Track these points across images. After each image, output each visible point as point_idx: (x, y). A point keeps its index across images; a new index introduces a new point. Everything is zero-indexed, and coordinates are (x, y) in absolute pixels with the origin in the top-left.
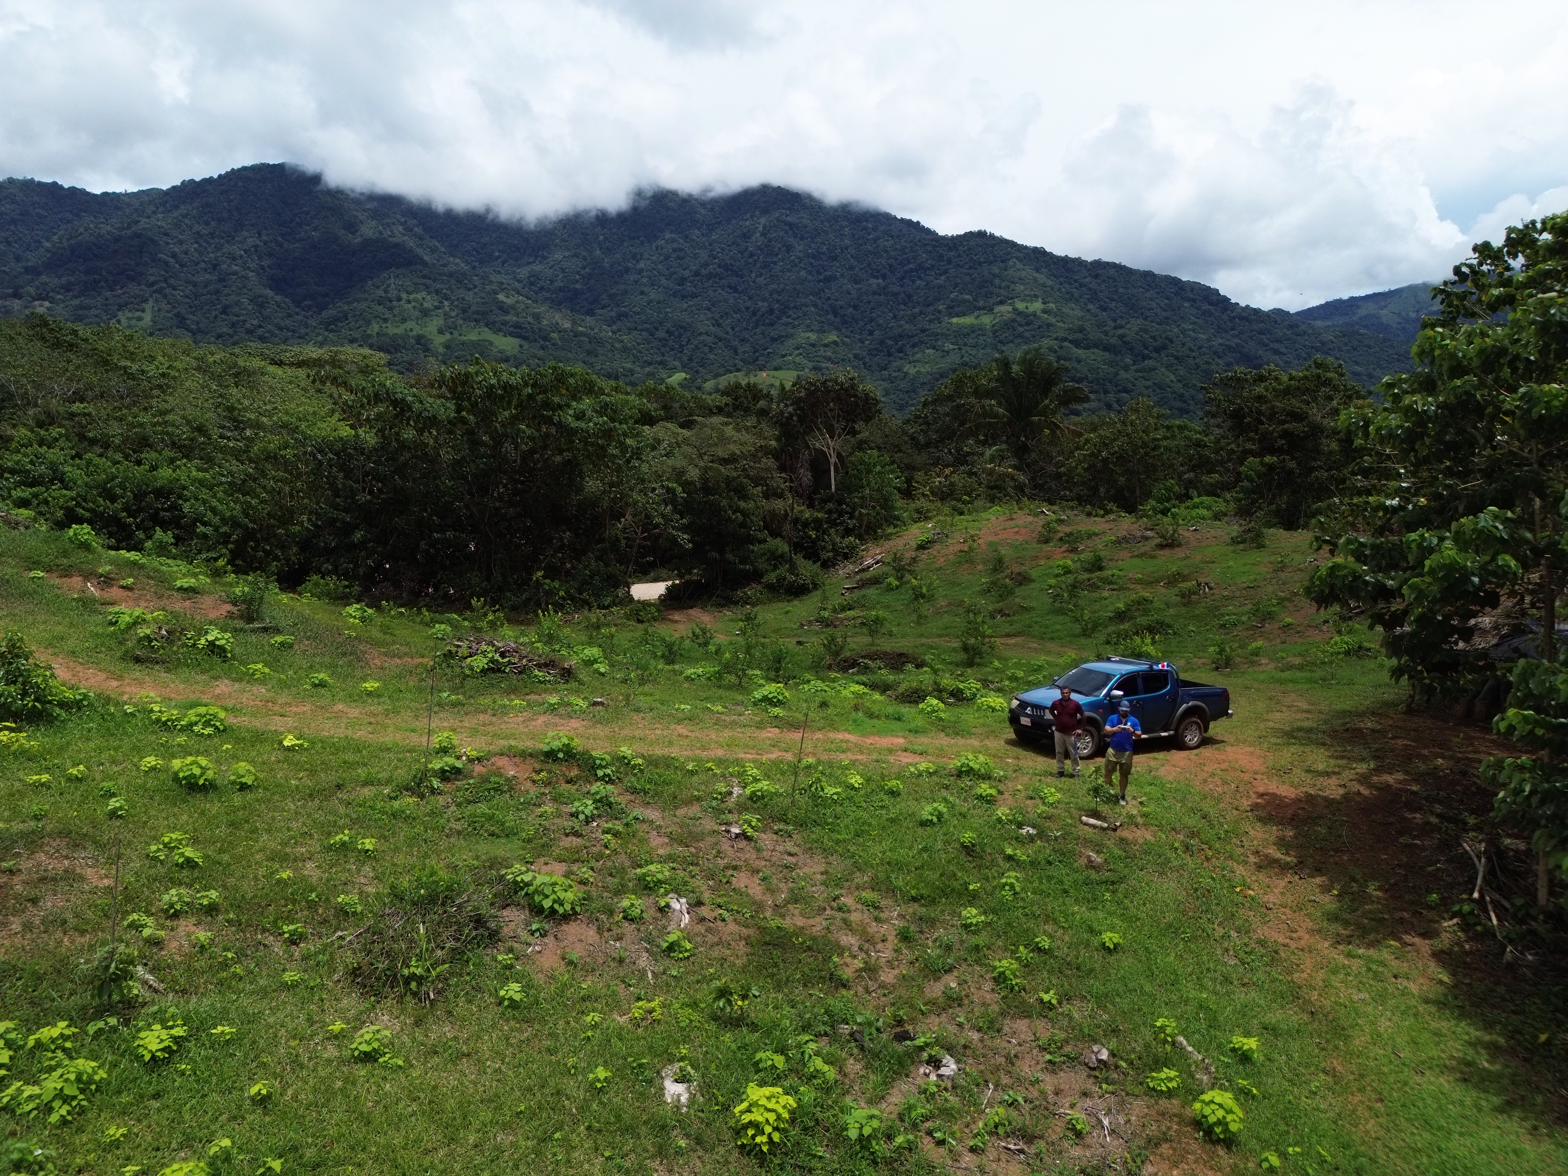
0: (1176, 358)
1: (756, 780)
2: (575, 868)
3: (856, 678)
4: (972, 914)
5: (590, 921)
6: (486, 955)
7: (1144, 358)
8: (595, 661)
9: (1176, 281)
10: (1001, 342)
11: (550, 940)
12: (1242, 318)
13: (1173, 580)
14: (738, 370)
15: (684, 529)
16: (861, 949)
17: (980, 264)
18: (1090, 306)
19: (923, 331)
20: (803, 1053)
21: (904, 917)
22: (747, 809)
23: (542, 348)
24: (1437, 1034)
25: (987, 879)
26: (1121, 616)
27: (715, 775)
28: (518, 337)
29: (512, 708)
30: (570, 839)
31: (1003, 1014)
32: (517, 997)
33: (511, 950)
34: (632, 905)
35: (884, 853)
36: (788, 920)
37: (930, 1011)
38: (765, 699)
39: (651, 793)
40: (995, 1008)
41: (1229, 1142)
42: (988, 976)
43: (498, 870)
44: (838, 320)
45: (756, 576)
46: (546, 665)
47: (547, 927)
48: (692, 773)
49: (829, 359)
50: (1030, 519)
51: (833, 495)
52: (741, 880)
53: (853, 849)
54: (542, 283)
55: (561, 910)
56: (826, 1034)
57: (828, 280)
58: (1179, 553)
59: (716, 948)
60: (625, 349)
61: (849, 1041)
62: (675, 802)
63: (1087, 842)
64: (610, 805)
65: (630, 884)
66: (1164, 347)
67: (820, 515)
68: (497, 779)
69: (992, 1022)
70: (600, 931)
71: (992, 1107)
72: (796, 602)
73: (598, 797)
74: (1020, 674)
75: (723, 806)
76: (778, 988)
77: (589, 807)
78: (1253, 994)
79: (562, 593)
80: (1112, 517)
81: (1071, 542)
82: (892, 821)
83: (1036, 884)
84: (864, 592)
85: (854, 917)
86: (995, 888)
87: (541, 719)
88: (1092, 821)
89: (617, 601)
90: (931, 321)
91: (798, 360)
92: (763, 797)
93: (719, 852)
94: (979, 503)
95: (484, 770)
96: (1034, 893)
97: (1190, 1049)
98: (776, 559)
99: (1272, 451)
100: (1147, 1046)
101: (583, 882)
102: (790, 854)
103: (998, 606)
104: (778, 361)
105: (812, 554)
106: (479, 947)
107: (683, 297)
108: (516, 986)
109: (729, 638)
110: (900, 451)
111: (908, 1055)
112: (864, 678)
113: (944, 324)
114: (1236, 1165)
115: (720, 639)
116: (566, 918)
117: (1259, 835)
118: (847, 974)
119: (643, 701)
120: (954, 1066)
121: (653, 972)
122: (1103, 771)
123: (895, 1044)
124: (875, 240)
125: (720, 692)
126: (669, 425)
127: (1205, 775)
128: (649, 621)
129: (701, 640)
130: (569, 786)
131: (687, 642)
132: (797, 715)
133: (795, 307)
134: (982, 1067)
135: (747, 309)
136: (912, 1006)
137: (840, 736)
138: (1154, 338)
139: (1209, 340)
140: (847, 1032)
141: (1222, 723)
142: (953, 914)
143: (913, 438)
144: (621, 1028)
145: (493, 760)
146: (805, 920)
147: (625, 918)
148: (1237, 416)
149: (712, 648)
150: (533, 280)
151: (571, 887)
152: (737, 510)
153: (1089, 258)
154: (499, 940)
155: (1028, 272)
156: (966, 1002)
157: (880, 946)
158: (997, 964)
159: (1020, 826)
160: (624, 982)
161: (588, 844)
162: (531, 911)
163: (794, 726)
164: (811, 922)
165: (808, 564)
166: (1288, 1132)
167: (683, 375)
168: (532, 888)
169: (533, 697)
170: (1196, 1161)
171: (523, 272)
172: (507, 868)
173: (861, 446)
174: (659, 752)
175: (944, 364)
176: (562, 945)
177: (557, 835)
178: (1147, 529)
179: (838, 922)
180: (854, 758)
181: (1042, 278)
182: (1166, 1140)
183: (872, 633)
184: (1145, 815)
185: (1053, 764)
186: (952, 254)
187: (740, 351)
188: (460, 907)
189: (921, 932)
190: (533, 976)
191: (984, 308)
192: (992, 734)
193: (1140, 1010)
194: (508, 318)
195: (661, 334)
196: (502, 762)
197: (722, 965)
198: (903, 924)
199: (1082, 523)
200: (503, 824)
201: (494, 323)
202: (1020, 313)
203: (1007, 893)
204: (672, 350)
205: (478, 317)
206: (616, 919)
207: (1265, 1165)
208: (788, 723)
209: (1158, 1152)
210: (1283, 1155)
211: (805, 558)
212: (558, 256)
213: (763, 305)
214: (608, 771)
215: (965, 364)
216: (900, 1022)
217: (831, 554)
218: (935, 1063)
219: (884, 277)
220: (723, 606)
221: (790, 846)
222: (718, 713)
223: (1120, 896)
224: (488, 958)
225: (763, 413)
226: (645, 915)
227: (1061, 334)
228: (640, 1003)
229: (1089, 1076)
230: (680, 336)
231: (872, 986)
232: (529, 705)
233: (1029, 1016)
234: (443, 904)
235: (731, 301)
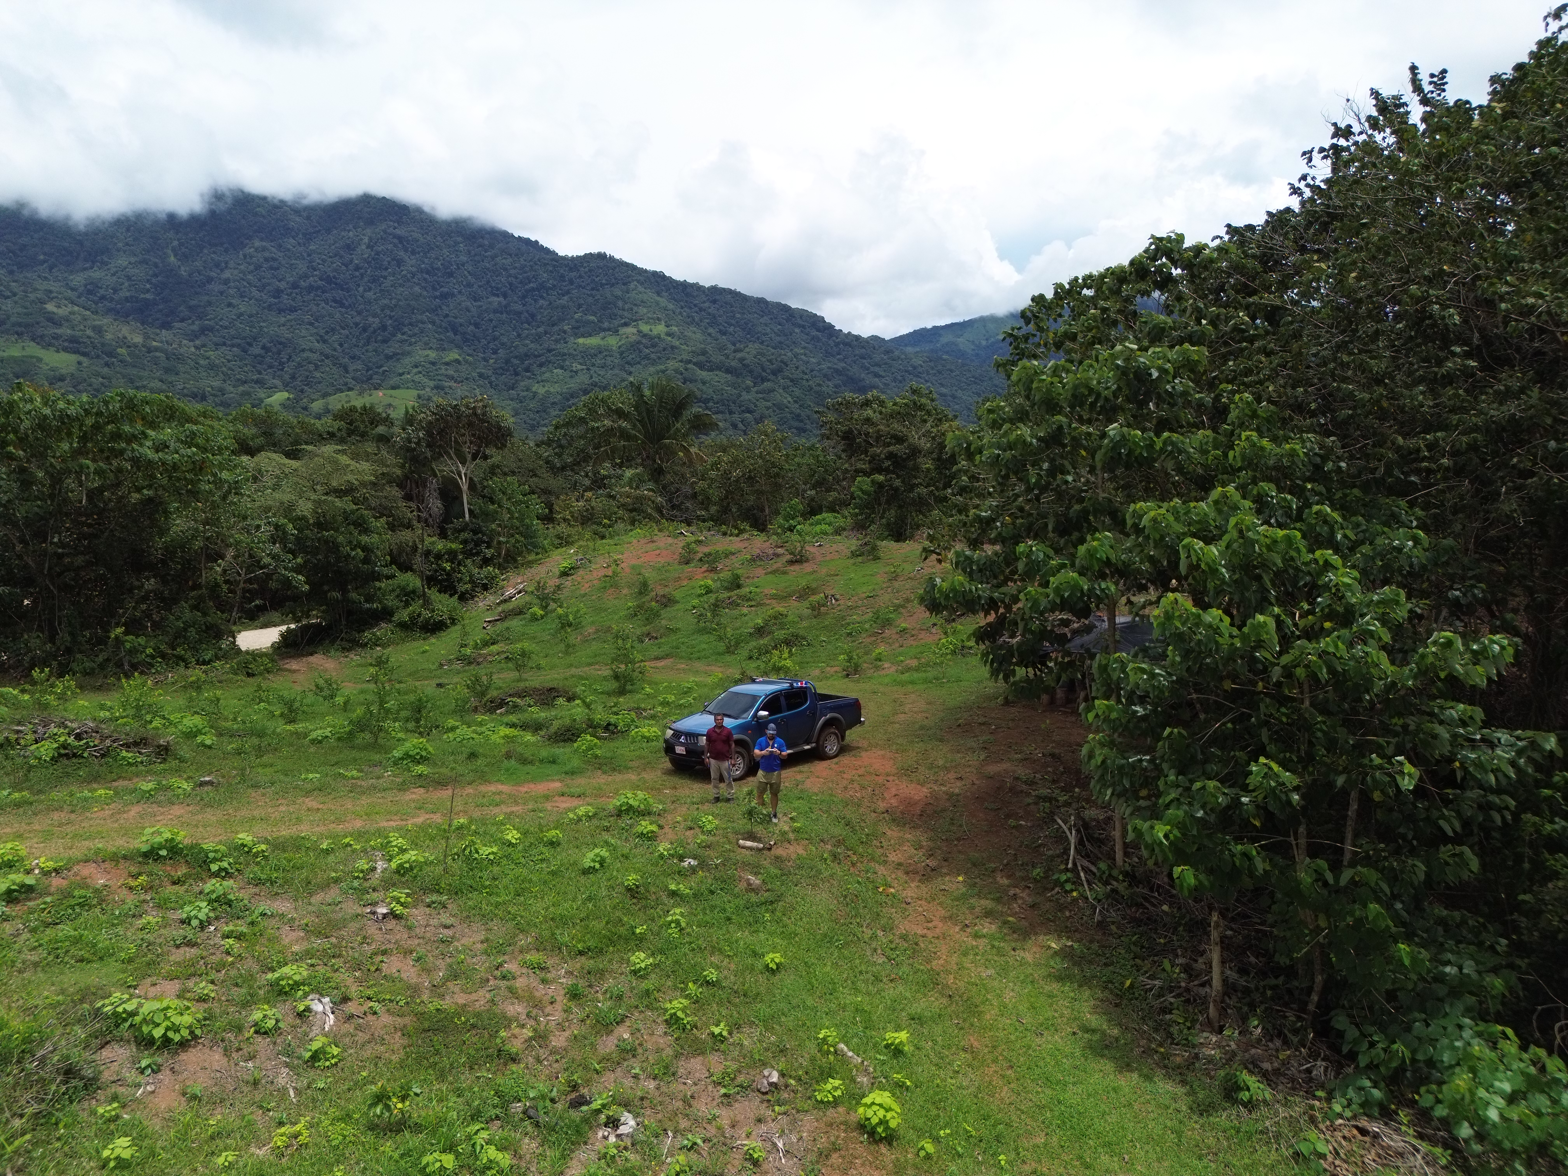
0: (792, 380)
1: (403, 851)
2: (190, 984)
3: (505, 719)
4: (640, 959)
5: (214, 1043)
6: (80, 1110)
7: (764, 380)
8: (199, 732)
9: (786, 308)
10: (628, 363)
11: (165, 1076)
12: (846, 344)
13: (804, 593)
14: (350, 389)
15: (298, 570)
16: (528, 1016)
17: (602, 285)
18: (711, 330)
19: (550, 351)
20: (473, 1145)
21: (571, 973)
22: (394, 885)
23: (107, 365)
24: (1050, 996)
25: (653, 920)
26: (760, 631)
27: (354, 851)
28: (75, 352)
29: (97, 800)
30: (182, 950)
31: (677, 1056)
32: (126, 1154)
33: (115, 1098)
34: (265, 1016)
35: (547, 909)
36: (448, 1000)
37: (604, 1069)
38: (407, 756)
39: (280, 882)
40: (669, 1051)
41: (890, 1138)
42: (659, 1020)
43: (91, 1003)
44: (458, 337)
45: (386, 614)
46: (136, 744)
47: (160, 1060)
48: (327, 852)
49: (452, 378)
50: (670, 540)
51: (467, 524)
52: (393, 965)
53: (513, 909)
54: (102, 292)
55: (177, 1038)
56: (497, 1117)
57: (444, 296)
58: (807, 567)
59: (368, 1047)
60: (212, 367)
61: (522, 1120)
62: (309, 888)
63: (745, 865)
64: (229, 903)
65: (261, 992)
66: (780, 370)
67: (454, 546)
68: (82, 892)
69: (666, 1067)
70: (227, 1053)
71: (673, 1156)
72: (433, 640)
73: (214, 896)
74: (671, 698)
75: (366, 885)
76: (442, 1077)
77: (204, 910)
78: (901, 988)
79: (149, 651)
80: (746, 536)
81: (711, 562)
82: (553, 873)
83: (700, 916)
84: (506, 624)
85: (520, 983)
86: (661, 927)
87: (134, 810)
88: (749, 844)
89: (220, 653)
90: (557, 341)
91: (417, 378)
92: (411, 868)
93: (365, 938)
94: (620, 526)
95: (65, 883)
96: (699, 926)
97: (850, 1054)
98: (408, 595)
99: (879, 470)
100: (813, 1060)
101: (202, 999)
102: (446, 927)
103: (645, 629)
104: (395, 380)
105: (447, 586)
106: (71, 1102)
107: (280, 311)
108: (124, 1141)
109: (359, 686)
110: (535, 475)
111: (585, 1120)
112: (512, 718)
113: (570, 345)
114: (898, 1160)
115: (349, 690)
116: (184, 1045)
117: (895, 834)
118: (515, 1046)
119: (263, 774)
120: (632, 1123)
121: (295, 1089)
122: (755, 792)
123: (571, 1111)
124: (493, 258)
125: (355, 754)
126: (274, 456)
127: (845, 782)
128: (261, 674)
129: (326, 692)
130: (176, 887)
131: (310, 694)
132: (444, 770)
133: (411, 324)
134: (660, 1116)
135: (357, 324)
136: (586, 1068)
137: (492, 788)
138: (770, 361)
139: (819, 364)
140: (520, 1110)
141: (857, 729)
142: (622, 961)
143: (547, 462)
144: (262, 1163)
145: (75, 869)
146: (466, 996)
147: (256, 1032)
148: (848, 437)
149: (339, 700)
150: (91, 289)
151: (188, 1008)
152: (359, 545)
153: (707, 283)
154: (99, 1088)
155: (649, 295)
156: (640, 1051)
157: (549, 1009)
158: (668, 1006)
159: (681, 858)
160: (261, 1107)
161: (205, 954)
162: (138, 1044)
163: (440, 783)
164: (474, 996)
165: (444, 597)
166: (938, 1116)
167: (286, 395)
168: (138, 1019)
169: (121, 783)
170: (863, 1165)
171: (78, 279)
172: (103, 998)
173: (493, 471)
174: (285, 832)
175: (573, 384)
176: (180, 1078)
177: (165, 948)
178: (777, 547)
179: (504, 992)
180: (509, 810)
181: (663, 301)
182: (836, 1150)
183: (518, 668)
184: (796, 831)
185: (708, 790)
186: (573, 274)
187: (351, 369)
188: (43, 1061)
189: (590, 986)
190: (145, 1123)
191: (609, 330)
192: (647, 766)
193: (804, 1025)
194: (59, 331)
195: (256, 350)
196: (87, 870)
197: (376, 1065)
198: (570, 981)
199: (720, 543)
200: (94, 945)
201: (42, 337)
202: (645, 336)
203: (673, 931)
204: (270, 367)
205: (19, 329)
206: (247, 1035)
207: (922, 1154)
208: (434, 781)
209: (829, 1163)
210: (936, 1140)
211: (440, 591)
212: (122, 261)
213: (375, 322)
214: (225, 864)
215: (595, 385)
216: (575, 1087)
217: (469, 586)
218: (614, 1123)
219: (505, 296)
220: (349, 650)
221: (445, 918)
222: (353, 778)
223: (778, 914)
224: (86, 1114)
225: (383, 439)
226: (281, 1025)
227: (685, 357)
228: (283, 1130)
229: (762, 1102)
230: (279, 353)
231: (543, 1053)
232: (117, 793)
233: (703, 1053)
234: (19, 1062)
235: (338, 316)
